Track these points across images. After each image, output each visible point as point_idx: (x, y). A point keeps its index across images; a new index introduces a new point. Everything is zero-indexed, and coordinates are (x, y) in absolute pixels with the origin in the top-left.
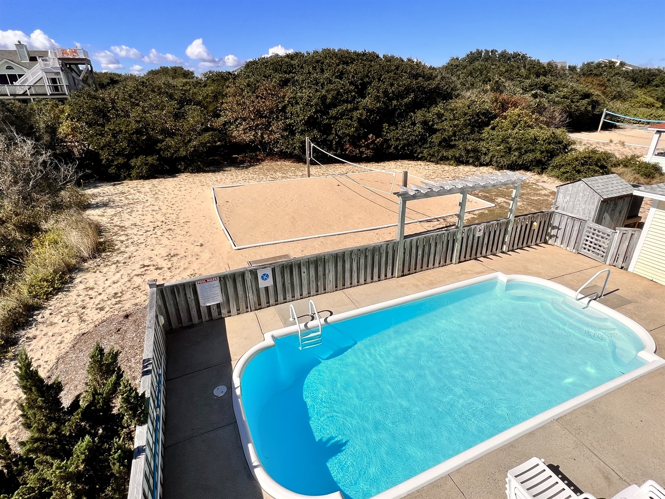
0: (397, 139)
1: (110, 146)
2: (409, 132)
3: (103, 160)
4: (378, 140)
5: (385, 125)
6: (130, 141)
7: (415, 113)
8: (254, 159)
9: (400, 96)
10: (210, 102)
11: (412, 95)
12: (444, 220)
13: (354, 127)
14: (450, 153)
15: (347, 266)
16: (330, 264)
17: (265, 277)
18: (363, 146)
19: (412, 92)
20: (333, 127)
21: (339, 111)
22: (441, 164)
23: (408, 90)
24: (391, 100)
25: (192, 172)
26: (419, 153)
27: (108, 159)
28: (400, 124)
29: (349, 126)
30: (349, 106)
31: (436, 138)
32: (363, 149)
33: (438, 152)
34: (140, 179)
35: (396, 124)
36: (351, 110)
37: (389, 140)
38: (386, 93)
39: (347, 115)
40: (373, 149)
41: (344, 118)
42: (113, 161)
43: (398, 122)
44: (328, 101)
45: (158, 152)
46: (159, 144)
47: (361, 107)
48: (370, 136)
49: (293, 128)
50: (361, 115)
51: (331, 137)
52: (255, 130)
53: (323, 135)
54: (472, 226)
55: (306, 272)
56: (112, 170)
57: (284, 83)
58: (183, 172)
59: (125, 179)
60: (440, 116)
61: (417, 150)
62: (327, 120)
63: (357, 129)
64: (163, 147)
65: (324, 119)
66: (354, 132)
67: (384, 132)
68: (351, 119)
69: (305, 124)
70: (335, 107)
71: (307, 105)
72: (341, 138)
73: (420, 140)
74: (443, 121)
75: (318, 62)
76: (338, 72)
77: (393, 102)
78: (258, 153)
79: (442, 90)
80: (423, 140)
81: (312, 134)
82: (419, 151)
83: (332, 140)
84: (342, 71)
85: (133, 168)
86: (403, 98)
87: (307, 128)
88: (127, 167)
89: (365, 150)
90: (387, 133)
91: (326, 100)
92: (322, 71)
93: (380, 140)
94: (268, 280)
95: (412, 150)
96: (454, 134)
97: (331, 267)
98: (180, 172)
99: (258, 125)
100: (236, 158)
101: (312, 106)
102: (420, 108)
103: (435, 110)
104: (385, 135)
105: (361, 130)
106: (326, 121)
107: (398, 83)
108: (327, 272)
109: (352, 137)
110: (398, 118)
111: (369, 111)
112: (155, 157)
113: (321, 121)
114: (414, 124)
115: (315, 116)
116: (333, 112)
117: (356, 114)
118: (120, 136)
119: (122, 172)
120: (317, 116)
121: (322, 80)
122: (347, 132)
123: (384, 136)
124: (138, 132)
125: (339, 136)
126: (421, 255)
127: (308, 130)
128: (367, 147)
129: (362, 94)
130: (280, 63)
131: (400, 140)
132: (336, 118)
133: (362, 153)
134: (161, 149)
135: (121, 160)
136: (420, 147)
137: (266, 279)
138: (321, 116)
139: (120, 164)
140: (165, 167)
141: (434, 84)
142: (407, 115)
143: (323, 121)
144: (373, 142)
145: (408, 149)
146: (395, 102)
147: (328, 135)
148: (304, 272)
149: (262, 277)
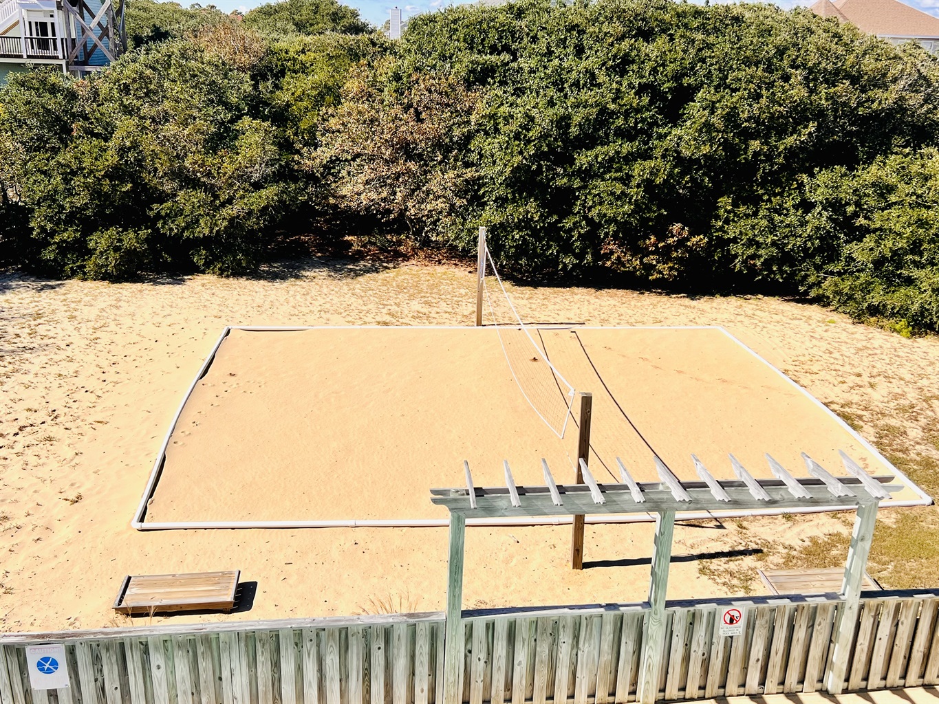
0: (752, 242)
1: (54, 201)
2: (788, 226)
3: (33, 229)
4: (695, 240)
5: (725, 202)
6: (96, 193)
7: (812, 175)
8: (389, 252)
9: (776, 127)
10: (306, 108)
11: (812, 127)
12: (741, 526)
13: (630, 202)
14: (897, 298)
15: (288, 667)
16: (235, 655)
17: (47, 665)
18: (653, 253)
19: (814, 120)
20: (577, 198)
21: (597, 156)
22: (869, 324)
23: (801, 114)
24: (747, 135)
25: (222, 273)
26: (811, 287)
27: (43, 229)
28: (769, 200)
29: (618, 198)
30: (626, 148)
31: (860, 252)
32: (652, 260)
33: (866, 288)
34: (103, 279)
35: (756, 201)
36: (630, 159)
37: (730, 241)
38: (731, 117)
39: (619, 170)
40: (680, 260)
41: (607, 176)
42: (53, 233)
43: (764, 194)
44: (574, 131)
45: (151, 222)
46: (155, 206)
47: (658, 153)
48: (676, 227)
49: (479, 189)
50: (654, 172)
51: (568, 223)
52: (391, 185)
53: (550, 214)
54: (699, 607)
55: (163, 666)
56: (49, 254)
57: (479, 77)
58: (203, 272)
59: (73, 274)
60: (884, 190)
61: (806, 276)
62: (565, 180)
63: (638, 208)
64: (163, 213)
65: (558, 175)
66: (629, 215)
67: (717, 217)
68: (626, 180)
69: (509, 183)
70: (590, 147)
71: (517, 136)
72: (594, 226)
73: (818, 250)
74: (890, 206)
75: (571, 28)
76: (615, 56)
77: (752, 142)
78: (403, 237)
79: (912, 116)
80: (827, 250)
81: (521, 210)
82: (812, 279)
83: (571, 230)
84: (627, 55)
85: (90, 252)
86: (782, 133)
87: (513, 193)
88: (80, 249)
89: (658, 262)
90: (727, 221)
91: (568, 126)
92: (580, 51)
93: (701, 240)
94: (57, 673)
95: (793, 274)
96: (916, 247)
97: (235, 664)
98: (194, 270)
99: (398, 176)
100: (350, 244)
101: (529, 141)
102: (827, 164)
103: (871, 173)
104: (721, 229)
105: (650, 210)
106: (562, 182)
107: (773, 94)
108: (226, 674)
109: (624, 226)
110: (763, 185)
111: (679, 160)
112: (143, 233)
113: (549, 180)
114: (807, 206)
115: (534, 167)
116: (583, 159)
117: (640, 170)
118: (77, 181)
119: (69, 259)
120: (540, 166)
121: (574, 75)
122: (610, 213)
123: (717, 231)
124: (116, 174)
125: (590, 221)
126: (524, 664)
127: (514, 201)
128: (665, 254)
129: (673, 115)
130: (485, 26)
131: (759, 245)
132: (587, 174)
133: (649, 268)
134: (158, 216)
135: (69, 235)
136: (818, 268)
137: (49, 671)
138: (549, 169)
139: (65, 241)
140: (162, 257)
141: (885, 98)
142: (791, 178)
143: (553, 178)
144: (681, 243)
145: (781, 271)
146: (755, 145)
147: (564, 214)
148: (159, 667)
149: (39, 664)
